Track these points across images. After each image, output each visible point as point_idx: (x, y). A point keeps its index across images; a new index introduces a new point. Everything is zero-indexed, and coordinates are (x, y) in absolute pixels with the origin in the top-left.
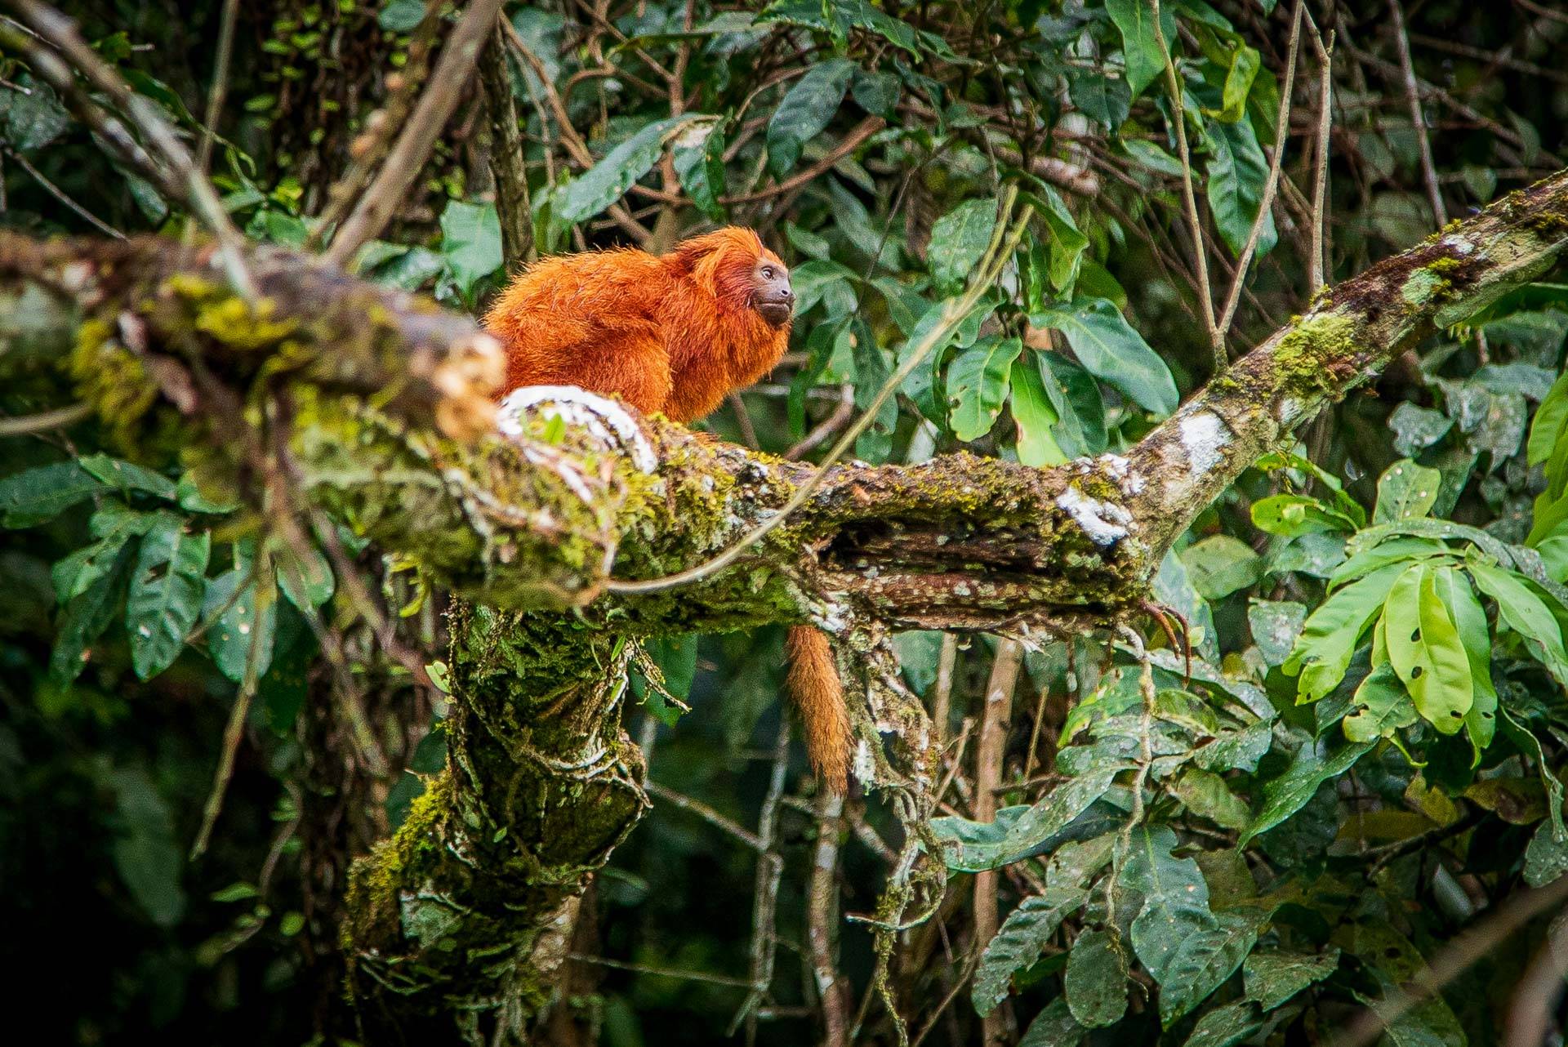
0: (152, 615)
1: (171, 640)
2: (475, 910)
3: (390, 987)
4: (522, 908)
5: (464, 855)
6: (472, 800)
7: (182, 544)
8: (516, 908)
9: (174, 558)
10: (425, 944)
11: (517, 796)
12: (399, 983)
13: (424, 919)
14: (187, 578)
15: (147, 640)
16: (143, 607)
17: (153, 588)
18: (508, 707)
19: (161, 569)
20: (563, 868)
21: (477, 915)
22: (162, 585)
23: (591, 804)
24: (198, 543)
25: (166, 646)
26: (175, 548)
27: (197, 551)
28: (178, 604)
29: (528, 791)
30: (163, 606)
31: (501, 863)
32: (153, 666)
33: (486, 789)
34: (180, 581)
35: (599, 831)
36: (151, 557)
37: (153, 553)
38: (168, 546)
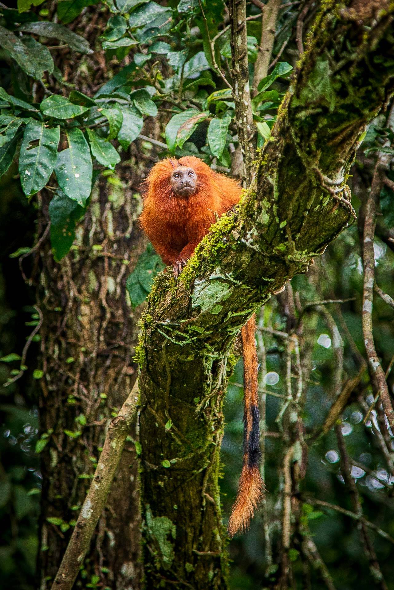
0: (31, 165)
1: (42, 178)
2: (244, 283)
3: (173, 341)
4: (272, 280)
5: (252, 244)
6: (268, 205)
7: (44, 132)
8: (269, 280)
9: (41, 138)
10: (204, 310)
11: (297, 200)
12: (179, 338)
13: (209, 293)
14: (49, 147)
15: (29, 177)
16: (27, 161)
17: (31, 152)
18: (314, 136)
19: (35, 143)
20: (304, 252)
21: (245, 286)
22: (36, 151)
23: (328, 212)
24: (53, 131)
25: (39, 180)
26: (41, 134)
27: (53, 135)
28: (45, 160)
29: (303, 198)
30: (37, 161)
31: (273, 247)
32: (33, 190)
33: (280, 197)
34: (45, 149)
35: (329, 230)
36: (30, 137)
37: (30, 135)
38: (37, 132)
